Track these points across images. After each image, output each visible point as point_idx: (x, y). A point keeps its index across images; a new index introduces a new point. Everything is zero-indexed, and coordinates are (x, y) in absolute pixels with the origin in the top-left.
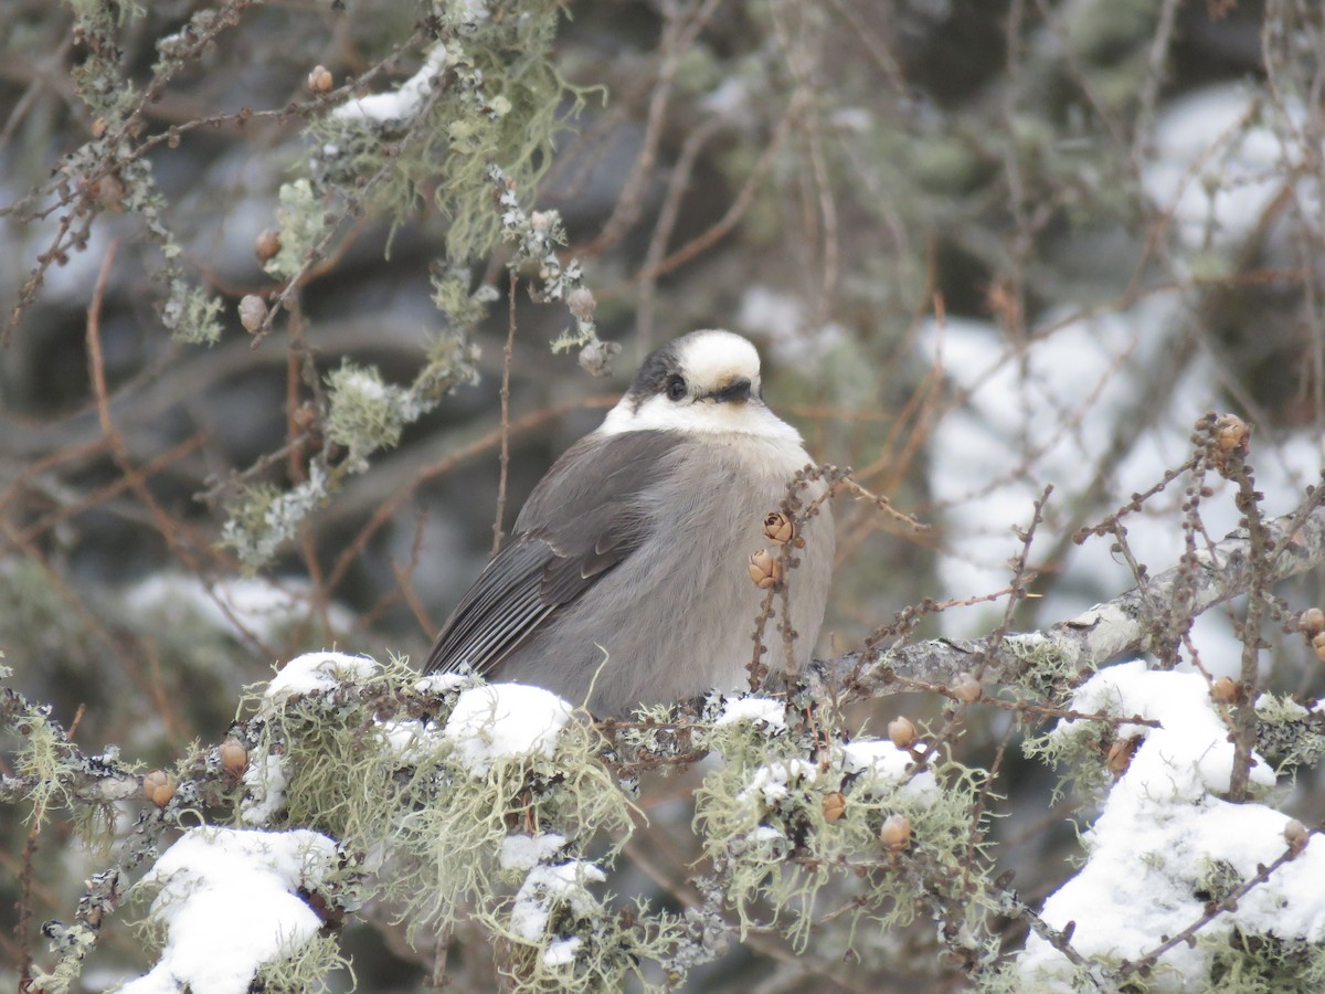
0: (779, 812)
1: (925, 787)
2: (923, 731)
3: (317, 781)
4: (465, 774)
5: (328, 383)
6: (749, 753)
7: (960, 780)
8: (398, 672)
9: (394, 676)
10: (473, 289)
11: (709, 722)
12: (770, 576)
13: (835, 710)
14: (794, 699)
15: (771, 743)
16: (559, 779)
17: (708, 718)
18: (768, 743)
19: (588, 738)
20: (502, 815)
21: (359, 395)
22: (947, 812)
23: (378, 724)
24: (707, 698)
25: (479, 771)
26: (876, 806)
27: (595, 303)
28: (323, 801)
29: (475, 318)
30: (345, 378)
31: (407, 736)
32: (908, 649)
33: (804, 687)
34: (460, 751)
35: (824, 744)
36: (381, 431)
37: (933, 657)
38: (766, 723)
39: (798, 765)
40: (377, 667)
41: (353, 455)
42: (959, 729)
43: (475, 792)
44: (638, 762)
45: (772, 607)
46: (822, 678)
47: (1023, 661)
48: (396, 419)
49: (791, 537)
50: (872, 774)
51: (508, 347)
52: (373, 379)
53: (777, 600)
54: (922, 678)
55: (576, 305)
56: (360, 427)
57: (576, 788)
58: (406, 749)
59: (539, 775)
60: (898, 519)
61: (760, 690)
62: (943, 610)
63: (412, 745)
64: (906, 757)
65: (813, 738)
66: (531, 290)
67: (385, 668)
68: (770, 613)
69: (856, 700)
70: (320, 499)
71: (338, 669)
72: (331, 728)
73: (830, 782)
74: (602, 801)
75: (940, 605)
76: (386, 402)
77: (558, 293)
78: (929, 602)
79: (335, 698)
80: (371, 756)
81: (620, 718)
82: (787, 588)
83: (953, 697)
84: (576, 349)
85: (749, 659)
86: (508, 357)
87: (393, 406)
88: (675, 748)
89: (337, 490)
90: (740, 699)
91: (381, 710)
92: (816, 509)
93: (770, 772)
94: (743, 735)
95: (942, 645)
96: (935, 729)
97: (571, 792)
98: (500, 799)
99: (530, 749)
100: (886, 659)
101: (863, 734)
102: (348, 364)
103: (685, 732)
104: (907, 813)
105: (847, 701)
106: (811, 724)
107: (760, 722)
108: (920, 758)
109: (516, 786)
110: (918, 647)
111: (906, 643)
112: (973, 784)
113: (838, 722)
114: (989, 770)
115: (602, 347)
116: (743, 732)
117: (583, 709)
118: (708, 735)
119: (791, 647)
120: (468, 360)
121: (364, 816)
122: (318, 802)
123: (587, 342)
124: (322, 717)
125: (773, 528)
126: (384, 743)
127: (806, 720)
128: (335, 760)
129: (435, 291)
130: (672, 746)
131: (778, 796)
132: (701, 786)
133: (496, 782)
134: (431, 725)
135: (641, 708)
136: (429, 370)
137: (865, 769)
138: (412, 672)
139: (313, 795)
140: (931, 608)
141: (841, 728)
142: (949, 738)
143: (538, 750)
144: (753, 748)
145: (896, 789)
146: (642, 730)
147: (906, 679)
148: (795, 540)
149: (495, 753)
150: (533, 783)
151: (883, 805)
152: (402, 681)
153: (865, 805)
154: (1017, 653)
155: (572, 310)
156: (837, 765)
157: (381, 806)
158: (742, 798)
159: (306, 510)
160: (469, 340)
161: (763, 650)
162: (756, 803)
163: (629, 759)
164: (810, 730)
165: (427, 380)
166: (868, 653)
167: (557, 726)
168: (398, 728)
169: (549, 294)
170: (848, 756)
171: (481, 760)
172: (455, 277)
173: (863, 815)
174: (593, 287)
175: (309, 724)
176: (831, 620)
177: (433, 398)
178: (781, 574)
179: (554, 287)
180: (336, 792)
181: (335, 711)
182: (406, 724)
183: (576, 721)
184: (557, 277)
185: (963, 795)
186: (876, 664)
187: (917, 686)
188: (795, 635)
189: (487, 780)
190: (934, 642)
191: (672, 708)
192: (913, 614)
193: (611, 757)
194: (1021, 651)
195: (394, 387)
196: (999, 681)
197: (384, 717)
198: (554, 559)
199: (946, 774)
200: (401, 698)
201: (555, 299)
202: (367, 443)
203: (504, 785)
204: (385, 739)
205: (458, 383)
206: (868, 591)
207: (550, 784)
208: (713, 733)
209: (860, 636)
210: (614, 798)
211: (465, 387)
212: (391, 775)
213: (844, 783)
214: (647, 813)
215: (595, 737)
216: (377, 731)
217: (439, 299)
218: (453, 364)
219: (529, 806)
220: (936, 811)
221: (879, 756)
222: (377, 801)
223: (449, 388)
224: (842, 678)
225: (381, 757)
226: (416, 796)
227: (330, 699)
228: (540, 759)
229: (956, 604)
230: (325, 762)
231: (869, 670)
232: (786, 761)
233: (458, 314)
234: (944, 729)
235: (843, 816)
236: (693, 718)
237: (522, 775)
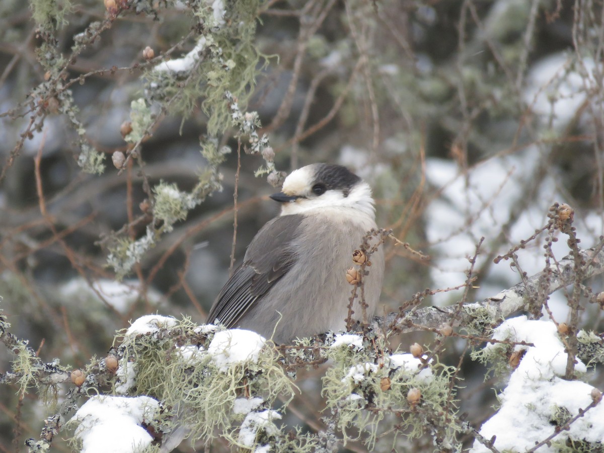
0: (361, 387)
1: (427, 375)
2: (425, 349)
3: (150, 374)
4: (217, 371)
5: (154, 191)
6: (347, 360)
7: (443, 372)
8: (186, 323)
9: (184, 326)
10: (218, 150)
11: (328, 345)
12: (356, 279)
13: (385, 340)
14: (367, 335)
15: (357, 355)
16: (260, 372)
17: (328, 344)
18: (355, 355)
19: (273, 354)
20: (234, 389)
21: (168, 197)
22: (437, 386)
23: (177, 348)
24: (327, 335)
25: (223, 369)
26: (405, 384)
27: (274, 154)
28: (152, 383)
29: (220, 161)
30: (161, 189)
31: (191, 353)
32: (418, 311)
33: (371, 330)
34: (215, 360)
35: (381, 355)
36: (177, 213)
37: (430, 314)
38: (354, 346)
39: (369, 365)
40: (177, 322)
41: (166, 224)
42: (442, 348)
43: (222, 379)
44: (296, 364)
45: (357, 293)
46: (379, 325)
47: (471, 316)
48: (185, 207)
49: (365, 261)
50: (403, 370)
51: (237, 175)
52: (175, 189)
53: (359, 289)
54: (424, 324)
55: (266, 155)
56: (168, 211)
57: (268, 376)
58: (190, 359)
59: (251, 371)
60: (414, 253)
61: (351, 331)
62: (434, 294)
63: (193, 357)
64: (418, 361)
65: (376, 353)
66: (245, 148)
67: (181, 322)
68: (356, 296)
69: (395, 335)
70: (151, 244)
71: (159, 322)
72: (156, 349)
73: (384, 373)
74: (280, 382)
75: (433, 291)
76: (180, 200)
77: (257, 149)
78: (428, 290)
79: (158, 336)
80: (174, 363)
81: (288, 344)
82: (363, 284)
83: (439, 333)
84: (266, 175)
85: (347, 317)
86: (237, 179)
87: (183, 202)
88: (313, 357)
89: (159, 240)
90: (342, 335)
91: (179, 342)
92: (376, 248)
93: (357, 369)
94: (344, 352)
95: (434, 309)
96: (432, 347)
97: (265, 378)
98: (233, 382)
99: (246, 359)
100: (408, 316)
101: (398, 351)
102: (163, 183)
103: (317, 350)
104: (419, 387)
105: (391, 335)
106: (375, 346)
107: (351, 345)
108: (425, 362)
109: (240, 376)
110: (423, 310)
111: (417, 309)
112: (449, 373)
113: (387, 345)
114: (456, 366)
115: (278, 174)
116: (344, 350)
117: (271, 340)
118: (328, 351)
120: (217, 180)
121: (171, 390)
122: (150, 383)
123: (271, 172)
124: (152, 344)
125: (357, 257)
126: (180, 356)
127: (372, 345)
128: (158, 364)
129: (202, 149)
130: (311, 356)
131: (360, 380)
132: (325, 375)
133: (231, 374)
134: (201, 348)
135: (297, 339)
136: (200, 185)
137: (400, 367)
138: (192, 324)
139: (148, 380)
140: (429, 293)
141: (389, 348)
142: (438, 352)
143: (250, 359)
144: (348, 358)
145: (414, 376)
146: (298, 350)
147: (418, 325)
148: (366, 263)
149: (231, 361)
150: (248, 375)
151: (408, 383)
152: (188, 328)
153: (400, 384)
154: (468, 312)
155: (264, 157)
156: (387, 365)
157: (179, 384)
158: (344, 380)
159: (145, 249)
160: (218, 171)
162: (350, 383)
163: (292, 363)
164: (374, 349)
165: (199, 189)
166: (400, 313)
167: (259, 349)
168: (186, 350)
169: (254, 150)
170: (392, 361)
171: (224, 364)
172: (211, 143)
173: (399, 388)
174: (272, 146)
175: (146, 348)
176: (383, 298)
177: (202, 198)
178: (361, 278)
179: (256, 147)
180: (159, 379)
181: (158, 342)
182: (190, 347)
183: (268, 346)
184: (257, 142)
185: (444, 378)
186: (404, 319)
187: (422, 328)
188: (367, 306)
189: (227, 373)
190: (430, 308)
191: (311, 339)
192: (421, 295)
193: (283, 361)
194: (470, 311)
195: (184, 193)
196: (460, 325)
197: (180, 345)
198: (256, 275)
199: (437, 368)
200: (188, 336)
201: (256, 152)
202: (172, 218)
203: (235, 375)
204: (181, 354)
205: (213, 191)
206: (399, 284)
207: (256, 375)
208: (330, 350)
209: (396, 306)
210: (285, 381)
211: (216, 192)
212: (184, 370)
213: (390, 373)
214: (301, 389)
215: (276, 353)
216: (177, 351)
217: (204, 152)
218: (210, 182)
219: (247, 385)
220: (432, 385)
221: (406, 361)
222: (177, 383)
223: (209, 193)
224: (388, 325)
225: (178, 363)
226: (195, 380)
227: (155, 336)
228: (251, 364)
229: (440, 291)
230: (153, 365)
231: (401, 321)
232: (364, 364)
233: (213, 159)
234: (436, 348)
235: (390, 388)
236: (320, 344)
237: (243, 371)
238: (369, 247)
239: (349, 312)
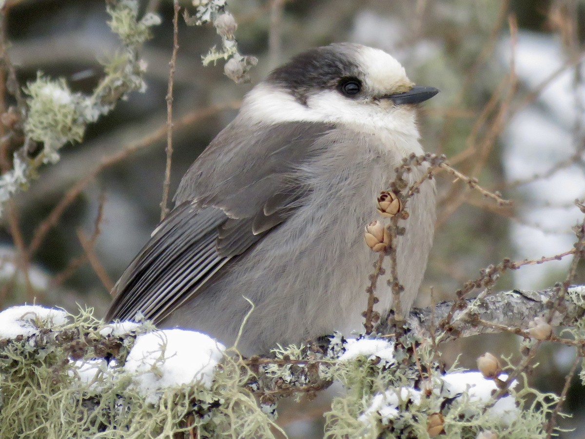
0: (393, 430)
1: (507, 409)
2: (504, 363)
3: (22, 408)
4: (141, 401)
5: (26, 92)
6: (366, 383)
7: (535, 403)
8: (86, 320)
9: (82, 324)
10: (140, 17)
11: (333, 358)
12: (382, 242)
13: (435, 348)
14: (401, 340)
15: (384, 375)
16: (216, 404)
17: (332, 355)
18: (381, 375)
19: (238, 372)
20: (171, 434)
21: (51, 101)
22: (525, 428)
23: (71, 361)
24: (331, 339)
25: (152, 399)
26: (468, 424)
27: (236, 25)
28: (27, 424)
29: (142, 39)
30: (39, 87)
31: (96, 370)
32: (489, 299)
33: (409, 330)
34: (137, 384)
35: (426, 375)
36: (67, 130)
37: (508, 305)
38: (379, 359)
39: (407, 392)
40: (69, 317)
41: (47, 149)
42: (533, 362)
43: (149, 416)
44: (277, 390)
45: (383, 266)
46: (421, 322)
47: (580, 307)
48: (81, 120)
49: (399, 211)
50: (466, 398)
51: (172, 62)
52: (63, 89)
53: (387, 261)
54: (500, 321)
55: (222, 27)
56: (52, 126)
57: (229, 411)
58: (94, 382)
59: (201, 401)
60: (486, 196)
61: (374, 333)
62: (519, 268)
63: (98, 379)
64: (492, 385)
65: (417, 371)
66: (186, 15)
67: (75, 317)
68: (381, 271)
69: (448, 340)
70: (21, 185)
71: (37, 319)
72: (33, 365)
73: (432, 405)
74: (252, 422)
75: (517, 263)
76: (73, 107)
77: (207, 17)
78: (508, 261)
79: (36, 342)
80: (64, 388)
81: (262, 356)
82: (395, 251)
83: (526, 336)
84: (222, 62)
85: (365, 308)
86: (172, 70)
87: (78, 111)
88: (306, 379)
89: (35, 176)
90: (358, 340)
91: (74, 351)
92: (417, 188)
93: (385, 398)
94: (361, 369)
95: (516, 295)
96: (515, 362)
97: (226, 415)
98: (170, 422)
99: (193, 381)
100: (472, 307)
101: (457, 367)
102: (42, 77)
103: (314, 367)
104: (493, 429)
105: (441, 340)
106: (415, 358)
107: (374, 358)
108: (503, 385)
109: (182, 411)
110: (496, 297)
111: (488, 294)
112: (545, 406)
113: (436, 357)
114: (559, 394)
115: (243, 60)
116: (361, 366)
117: (234, 348)
118: (332, 369)
119: (399, 298)
120: (137, 73)
121: (60, 435)
122: (23, 424)
123: (231, 57)
124: (25, 357)
125: (384, 204)
126: (74, 377)
127: (410, 357)
128: (36, 391)
129: (109, 18)
130: (303, 378)
131: (391, 417)
132: (330, 409)
133: (166, 407)
134: (113, 363)
135: (278, 348)
136: (105, 82)
137: (459, 394)
138: (96, 320)
139: (19, 419)
140: (509, 266)
141: (439, 362)
142: (526, 369)
143: (199, 382)
144: (369, 379)
145: (485, 410)
146: (280, 365)
147: (489, 323)
148: (400, 214)
149: (165, 384)
150: (196, 408)
151: (474, 423)
152: (89, 328)
153: (460, 423)
154: (575, 301)
155: (218, 31)
156: (437, 391)
157: (73, 427)
158: (363, 418)
159: (10, 193)
160: (137, 57)
161: (376, 300)
162: (374, 423)
163: (269, 388)
164: (414, 364)
165: (105, 88)
166: (458, 302)
167: (214, 363)
168: (86, 366)
169: (200, 18)
170: (445, 384)
171: (154, 390)
172: (126, 7)
173: (459, 431)
174: (235, 13)
175: (16, 363)
176: (429, 277)
177: (110, 103)
178: (391, 241)
179: (204, 13)
180: (37, 417)
181: (36, 352)
182: (93, 362)
183: (229, 358)
184: (207, 5)
185: (537, 415)
186: (465, 311)
187: (497, 328)
188: (402, 289)
189: (159, 406)
190: (510, 292)
191: (302, 347)
192: (495, 271)
193: (254, 386)
194: (579, 299)
195: (79, 95)
196: (561, 324)
197: (76, 357)
199: (524, 397)
200: (89, 341)
201: (205, 22)
202: (58, 139)
203: (172, 410)
204: (75, 373)
205: (129, 91)
206: (456, 253)
207: (209, 409)
208: (337, 366)
209: (451, 289)
210: (260, 419)
211: (135, 94)
212: (81, 402)
213: (443, 406)
214: (287, 433)
215: (243, 369)
216: (69, 368)
217: (113, 24)
218: (125, 76)
219: (193, 426)
220: (516, 427)
221: (471, 384)
222: (69, 423)
223: (122, 95)
224: (437, 323)
225: (73, 388)
226: (101, 419)
227: (32, 342)
228: (201, 389)
229: (529, 262)
230: (28, 392)
231: (459, 316)
232: (398, 389)
233: (128, 36)
234: (522, 362)
235: (443, 432)
236: (319, 355)
237: (187, 402)
238: (406, 185)
239: (370, 299)
